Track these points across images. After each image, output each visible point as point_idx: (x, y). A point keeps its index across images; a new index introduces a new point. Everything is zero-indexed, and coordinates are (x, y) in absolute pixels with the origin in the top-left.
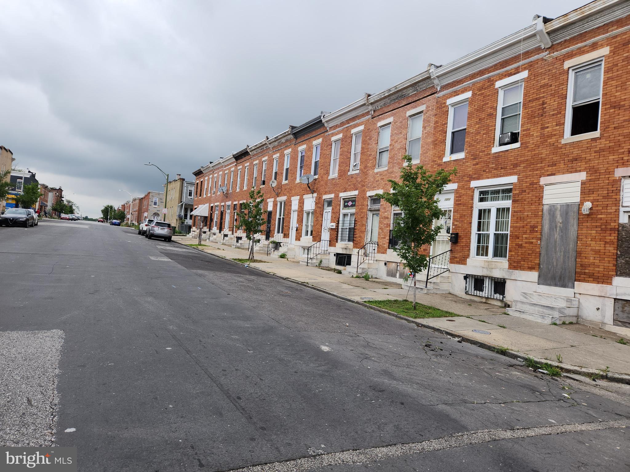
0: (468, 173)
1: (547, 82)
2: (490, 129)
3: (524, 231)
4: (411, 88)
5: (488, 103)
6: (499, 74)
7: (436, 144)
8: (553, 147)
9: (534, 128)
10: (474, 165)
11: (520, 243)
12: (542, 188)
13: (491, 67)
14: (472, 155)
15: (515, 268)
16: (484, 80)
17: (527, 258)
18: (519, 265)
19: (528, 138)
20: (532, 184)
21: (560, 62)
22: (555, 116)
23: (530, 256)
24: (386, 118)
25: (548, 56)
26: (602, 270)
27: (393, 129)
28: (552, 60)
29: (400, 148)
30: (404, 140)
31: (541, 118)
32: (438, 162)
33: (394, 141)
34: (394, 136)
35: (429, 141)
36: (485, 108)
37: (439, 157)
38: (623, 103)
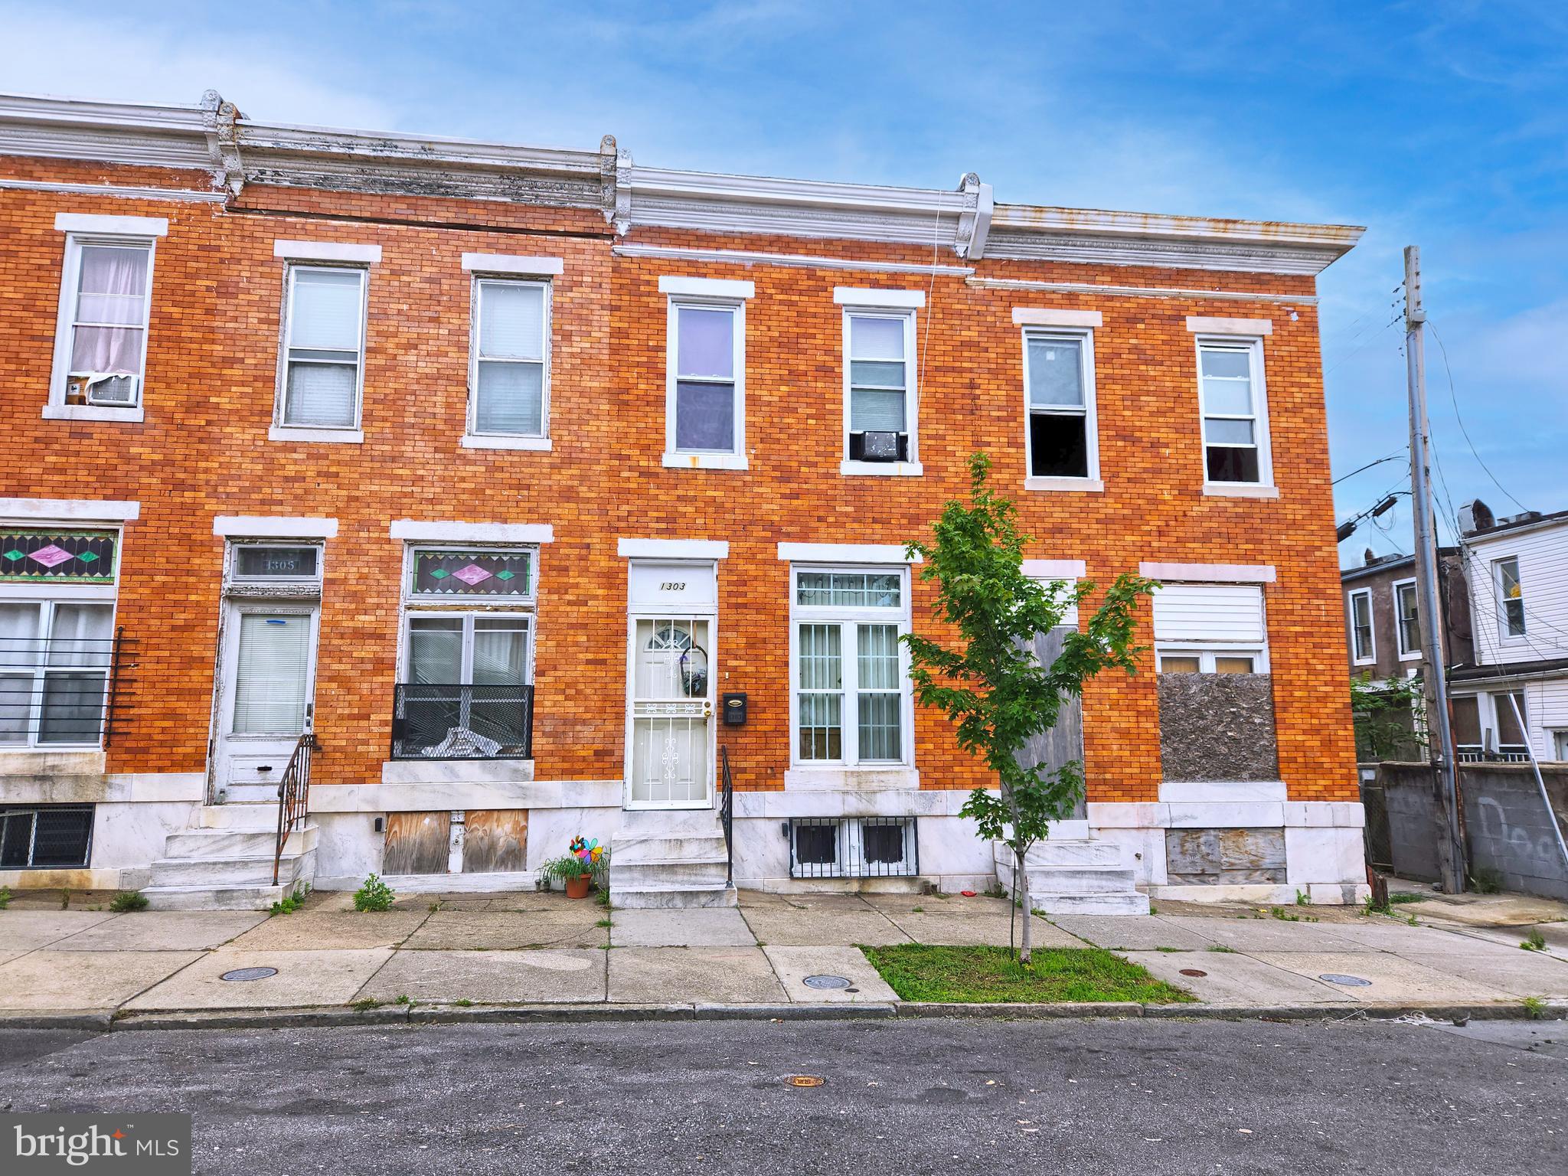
0: (766, 518)
1: (976, 339)
2: (827, 406)
4: (495, 178)
5: (813, 336)
6: (840, 269)
7: (626, 403)
8: (1006, 492)
9: (955, 438)
10: (784, 496)
14: (775, 468)
15: (939, 784)
18: (950, 775)
19: (943, 458)
21: (1004, 304)
22: (1003, 424)
24: (337, 240)
25: (973, 279)
26: (1137, 771)
27: (381, 294)
28: (982, 292)
29: (438, 377)
30: (456, 349)
31: (969, 417)
32: (641, 463)
33: (396, 340)
34: (387, 322)
35: (590, 384)
36: (806, 346)
37: (645, 449)
38: (1138, 434)
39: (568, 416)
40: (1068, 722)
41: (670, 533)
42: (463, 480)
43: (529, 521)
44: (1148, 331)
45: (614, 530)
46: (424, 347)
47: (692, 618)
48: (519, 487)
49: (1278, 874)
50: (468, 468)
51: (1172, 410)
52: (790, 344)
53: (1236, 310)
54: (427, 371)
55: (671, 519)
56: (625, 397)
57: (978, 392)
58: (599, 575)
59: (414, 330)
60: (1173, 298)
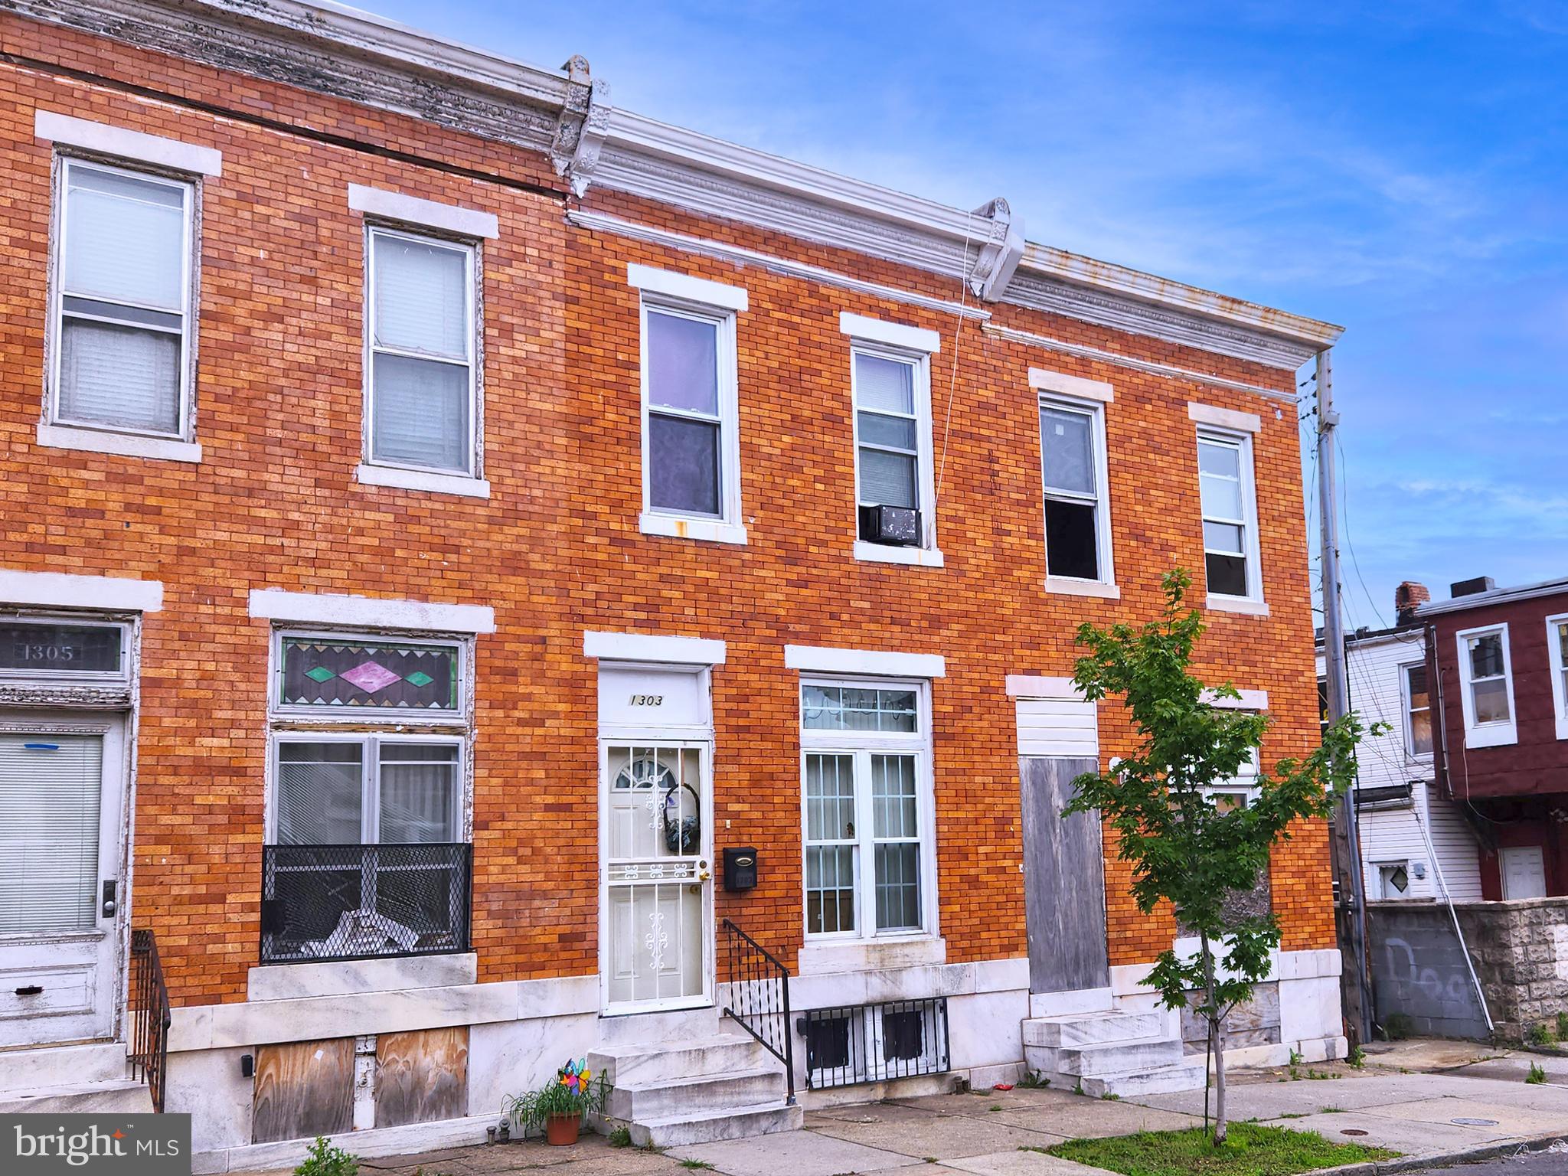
0: (770, 610)
1: (994, 401)
3: (981, 835)
6: (847, 290)
7: (590, 438)
8: (1028, 594)
9: (975, 522)
10: (790, 583)
11: (973, 872)
12: (1010, 703)
13: (819, 247)
14: (779, 545)
15: (967, 955)
16: (799, 280)
17: (995, 920)
18: (977, 943)
19: (963, 547)
20: (987, 690)
21: (1020, 361)
23: (1004, 912)
24: (145, 128)
25: (989, 325)
26: (1154, 926)
27: (222, 228)
28: (998, 343)
29: (316, 370)
30: (343, 330)
31: (989, 498)
32: (613, 526)
33: (250, 305)
34: (234, 275)
35: (539, 405)
36: (810, 385)
37: (617, 505)
38: (1148, 534)
39: (512, 449)
40: (1090, 872)
41: (651, 626)
42: (360, 532)
43: (460, 600)
44: (1155, 414)
45: (579, 618)
46: (294, 321)
47: (680, 745)
48: (446, 548)
49: (1272, 1034)
50: (368, 515)
51: (1178, 508)
52: (792, 380)
53: (1229, 401)
54: (300, 358)
55: (652, 607)
56: (588, 429)
57: (996, 467)
58: (561, 682)
59: (278, 292)
60: (1176, 379)
